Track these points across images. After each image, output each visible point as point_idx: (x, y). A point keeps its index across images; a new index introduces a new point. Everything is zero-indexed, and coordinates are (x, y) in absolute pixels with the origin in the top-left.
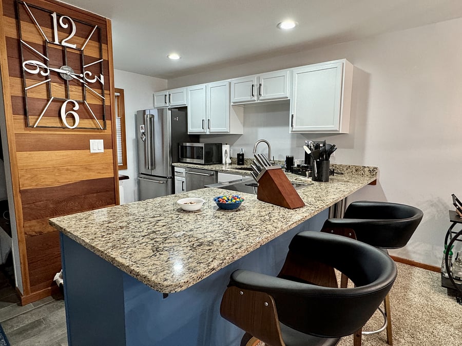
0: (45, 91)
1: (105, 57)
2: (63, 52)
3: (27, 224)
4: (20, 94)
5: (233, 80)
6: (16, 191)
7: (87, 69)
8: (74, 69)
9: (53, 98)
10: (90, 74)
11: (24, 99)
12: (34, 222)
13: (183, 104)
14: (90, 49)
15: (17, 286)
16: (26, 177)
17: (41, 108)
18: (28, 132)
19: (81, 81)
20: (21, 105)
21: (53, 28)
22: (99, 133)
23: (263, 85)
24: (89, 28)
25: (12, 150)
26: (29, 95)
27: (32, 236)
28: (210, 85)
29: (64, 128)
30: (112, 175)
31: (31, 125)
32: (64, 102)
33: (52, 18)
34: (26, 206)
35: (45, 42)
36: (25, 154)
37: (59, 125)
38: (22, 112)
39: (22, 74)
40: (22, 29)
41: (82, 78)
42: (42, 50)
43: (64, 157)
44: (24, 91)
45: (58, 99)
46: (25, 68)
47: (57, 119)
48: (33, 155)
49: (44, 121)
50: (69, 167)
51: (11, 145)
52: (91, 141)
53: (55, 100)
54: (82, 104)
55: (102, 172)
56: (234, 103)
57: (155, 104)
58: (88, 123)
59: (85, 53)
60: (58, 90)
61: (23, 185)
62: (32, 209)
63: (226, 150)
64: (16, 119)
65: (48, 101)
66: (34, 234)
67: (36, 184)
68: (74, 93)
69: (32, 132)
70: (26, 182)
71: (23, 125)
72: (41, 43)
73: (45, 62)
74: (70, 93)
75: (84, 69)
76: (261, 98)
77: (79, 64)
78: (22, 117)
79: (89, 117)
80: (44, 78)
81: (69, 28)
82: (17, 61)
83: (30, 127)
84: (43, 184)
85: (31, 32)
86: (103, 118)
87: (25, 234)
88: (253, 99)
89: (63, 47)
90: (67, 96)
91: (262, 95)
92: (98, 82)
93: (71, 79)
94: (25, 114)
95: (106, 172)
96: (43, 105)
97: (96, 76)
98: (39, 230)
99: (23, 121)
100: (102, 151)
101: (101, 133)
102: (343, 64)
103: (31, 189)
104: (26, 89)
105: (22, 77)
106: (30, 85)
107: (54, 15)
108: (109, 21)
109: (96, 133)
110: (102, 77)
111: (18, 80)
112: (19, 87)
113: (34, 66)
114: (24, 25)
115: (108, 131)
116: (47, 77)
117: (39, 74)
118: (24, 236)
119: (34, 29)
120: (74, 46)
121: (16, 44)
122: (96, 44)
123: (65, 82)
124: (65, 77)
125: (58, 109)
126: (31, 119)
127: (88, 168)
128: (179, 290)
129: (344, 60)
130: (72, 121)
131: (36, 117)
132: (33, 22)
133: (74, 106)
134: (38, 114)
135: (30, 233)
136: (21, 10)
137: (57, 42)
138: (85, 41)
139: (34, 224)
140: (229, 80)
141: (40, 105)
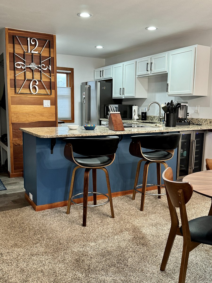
0: (24, 76)
1: (52, 56)
2: (32, 55)
3: (14, 139)
4: (13, 78)
5: (138, 60)
6: (10, 123)
7: (43, 63)
8: (37, 64)
9: (27, 79)
10: (44, 66)
11: (15, 80)
12: (17, 139)
13: (110, 77)
14: (45, 52)
15: (9, 170)
16: (14, 117)
17: (22, 84)
18: (16, 96)
19: (40, 69)
20: (13, 83)
21: (28, 45)
22: (48, 97)
23: (153, 63)
24: (44, 42)
25: (9, 104)
26: (17, 78)
27: (16, 145)
28: (125, 63)
29: (31, 94)
30: (54, 120)
31: (17, 92)
32: (32, 80)
33: (28, 40)
34: (14, 130)
35: (24, 52)
36: (14, 106)
37: (29, 92)
38: (14, 86)
39: (14, 69)
40: (15, 48)
41: (40, 68)
42: (23, 56)
43: (31, 109)
44: (15, 77)
45: (29, 79)
46: (16, 66)
47: (28, 90)
48: (17, 107)
49: (23, 90)
50: (33, 114)
51: (9, 102)
52: (44, 101)
53: (28, 80)
54: (40, 81)
55: (49, 118)
56: (138, 76)
57: (95, 77)
58: (43, 91)
59: (42, 55)
60: (29, 75)
61: (13, 120)
62: (16, 132)
63: (134, 110)
64: (12, 90)
65: (25, 80)
66: (17, 145)
67: (18, 120)
68: (36, 76)
69: (18, 96)
70: (15, 119)
71: (14, 93)
72: (23, 53)
73: (24, 62)
74: (34, 76)
75: (41, 63)
76: (152, 72)
77: (39, 61)
78: (14, 88)
79: (43, 88)
80: (23, 70)
81: (35, 43)
82: (13, 63)
83: (17, 93)
84: (21, 121)
85: (19, 49)
86: (50, 88)
87: (13, 144)
88: (148, 73)
89: (32, 53)
90: (33, 78)
91: (153, 70)
92: (48, 69)
93: (35, 69)
94: (15, 87)
95: (51, 118)
96: (22, 83)
97: (47, 66)
98: (19, 143)
99: (14, 90)
100: (50, 106)
101: (50, 97)
102: (196, 48)
103: (16, 123)
104: (16, 76)
105: (14, 70)
106: (18, 73)
107: (29, 39)
108: (55, 36)
109: (46, 96)
110: (50, 66)
111: (13, 71)
112: (13, 74)
113: (19, 64)
114: (17, 46)
115: (53, 96)
116: (24, 69)
117: (21, 68)
118: (12, 145)
119: (20, 47)
120: (37, 52)
121: (12, 55)
122: (48, 49)
123: (32, 70)
124: (32, 68)
125: (29, 84)
126: (17, 89)
127: (42, 115)
128: (44, 137)
129: (196, 46)
130: (35, 90)
131: (20, 88)
132: (20, 44)
133: (36, 83)
134: (20, 87)
135: (15, 144)
136: (15, 39)
137: (29, 52)
138: (42, 49)
139: (17, 140)
140: (135, 60)
141: (21, 83)
